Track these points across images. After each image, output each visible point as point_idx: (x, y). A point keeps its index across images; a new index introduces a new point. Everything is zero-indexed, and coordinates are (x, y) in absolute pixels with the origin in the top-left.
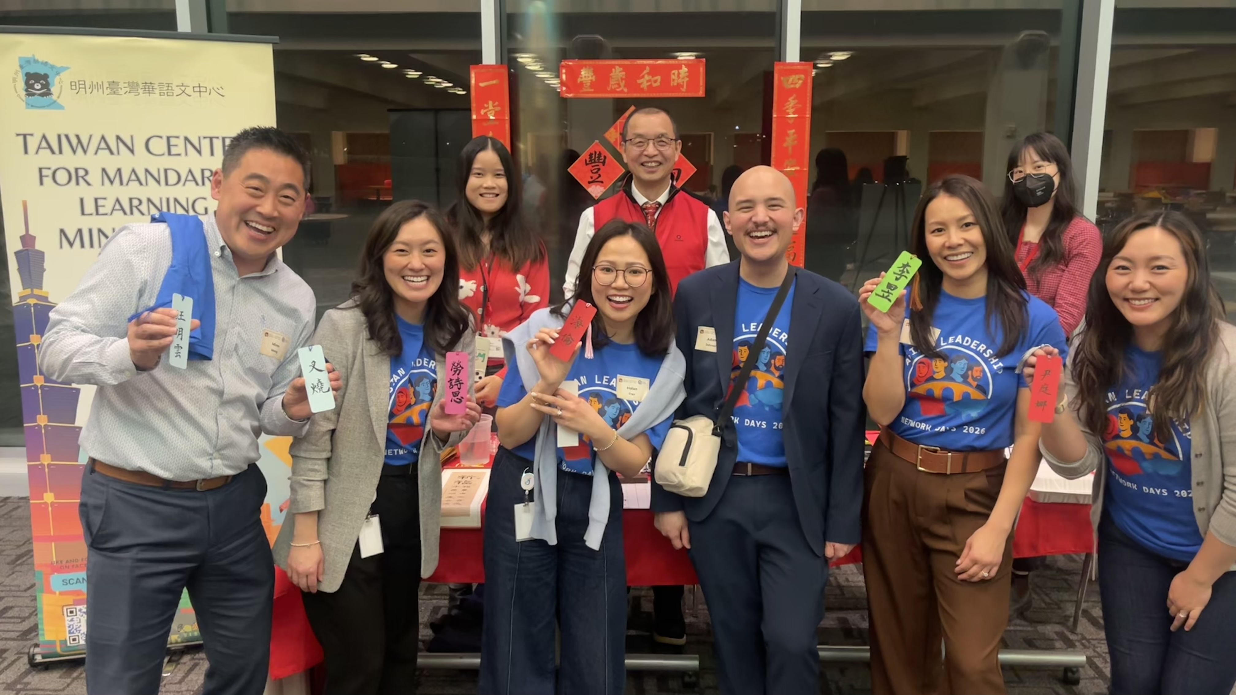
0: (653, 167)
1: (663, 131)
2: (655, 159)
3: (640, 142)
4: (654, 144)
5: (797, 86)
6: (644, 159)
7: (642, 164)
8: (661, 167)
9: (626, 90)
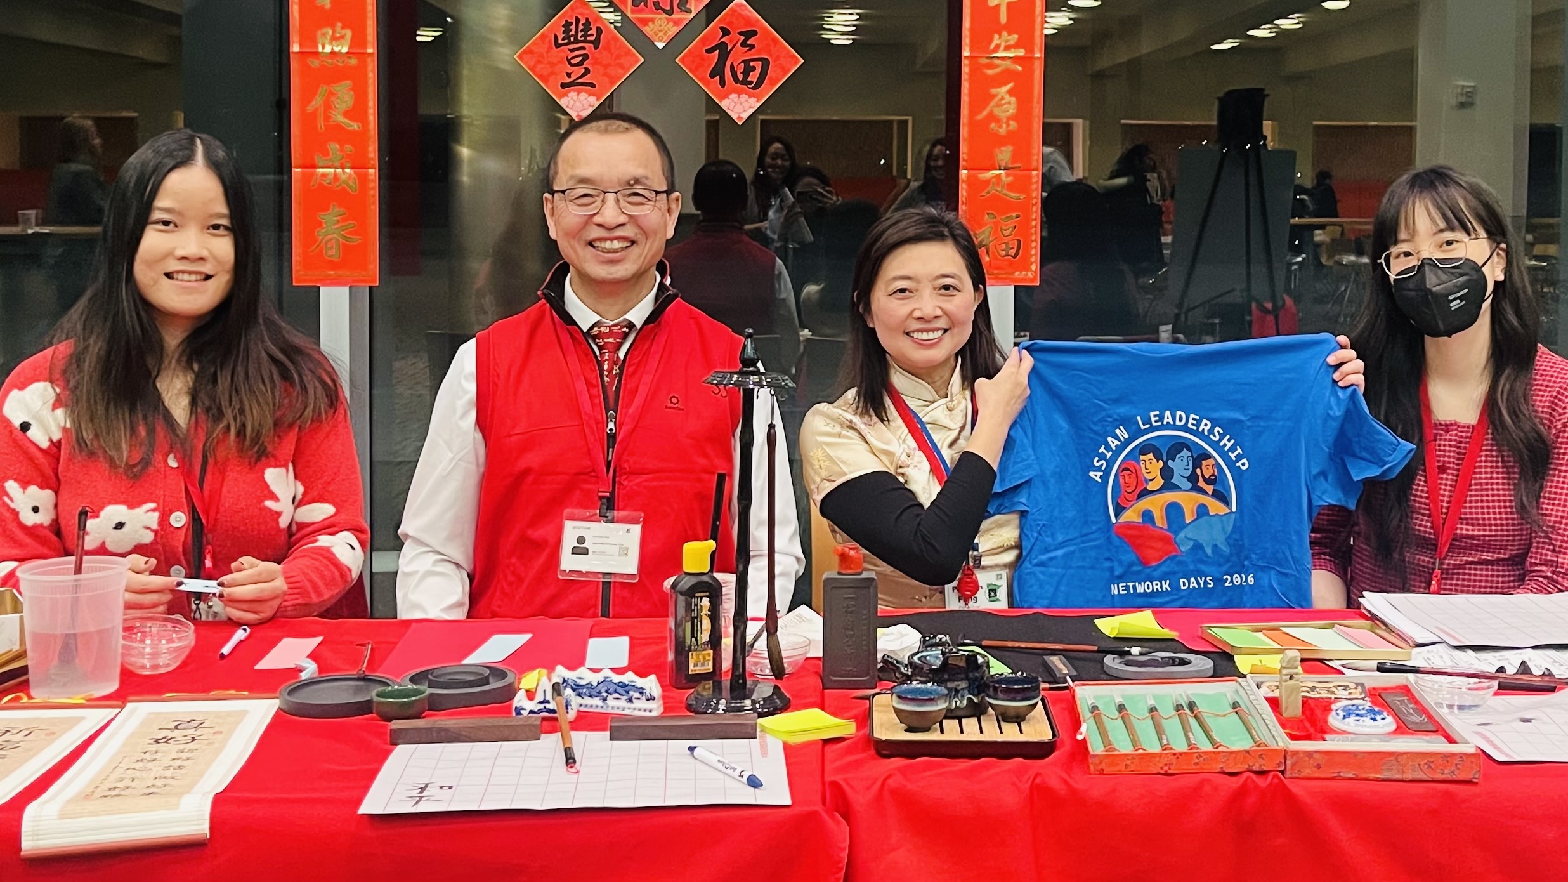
0: (616, 251)
1: (639, 172)
2: (619, 233)
3: (585, 195)
4: (618, 201)
6: (595, 233)
7: (590, 244)
8: (635, 250)
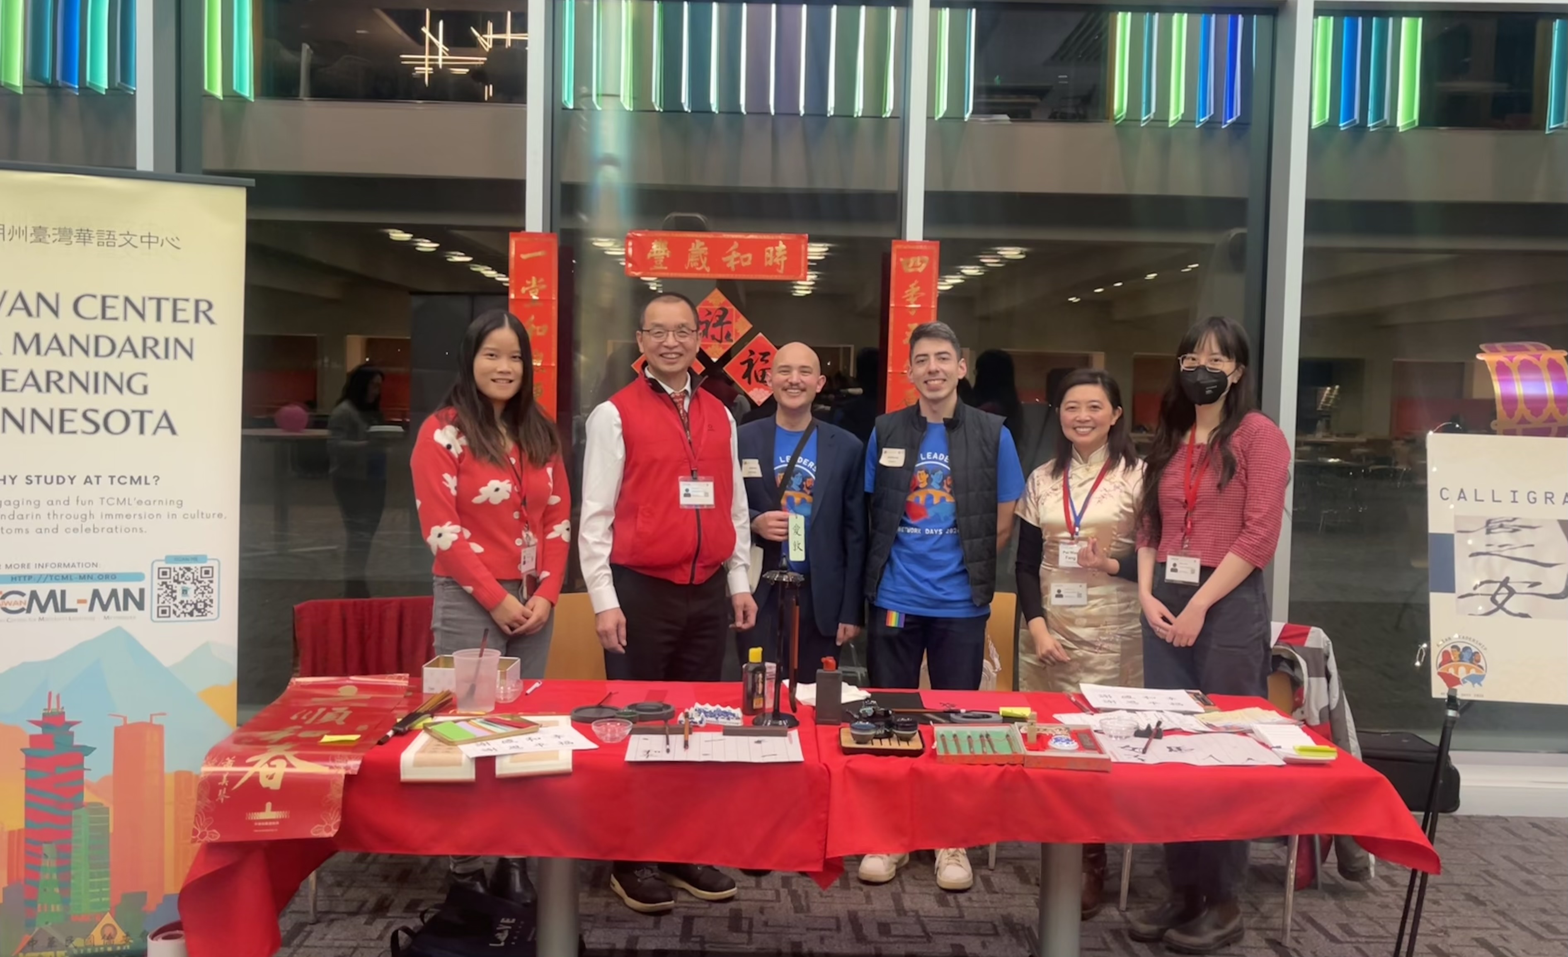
0: (673, 358)
3: (658, 332)
4: (674, 335)
5: (920, 270)
7: (660, 355)
9: (708, 269)
